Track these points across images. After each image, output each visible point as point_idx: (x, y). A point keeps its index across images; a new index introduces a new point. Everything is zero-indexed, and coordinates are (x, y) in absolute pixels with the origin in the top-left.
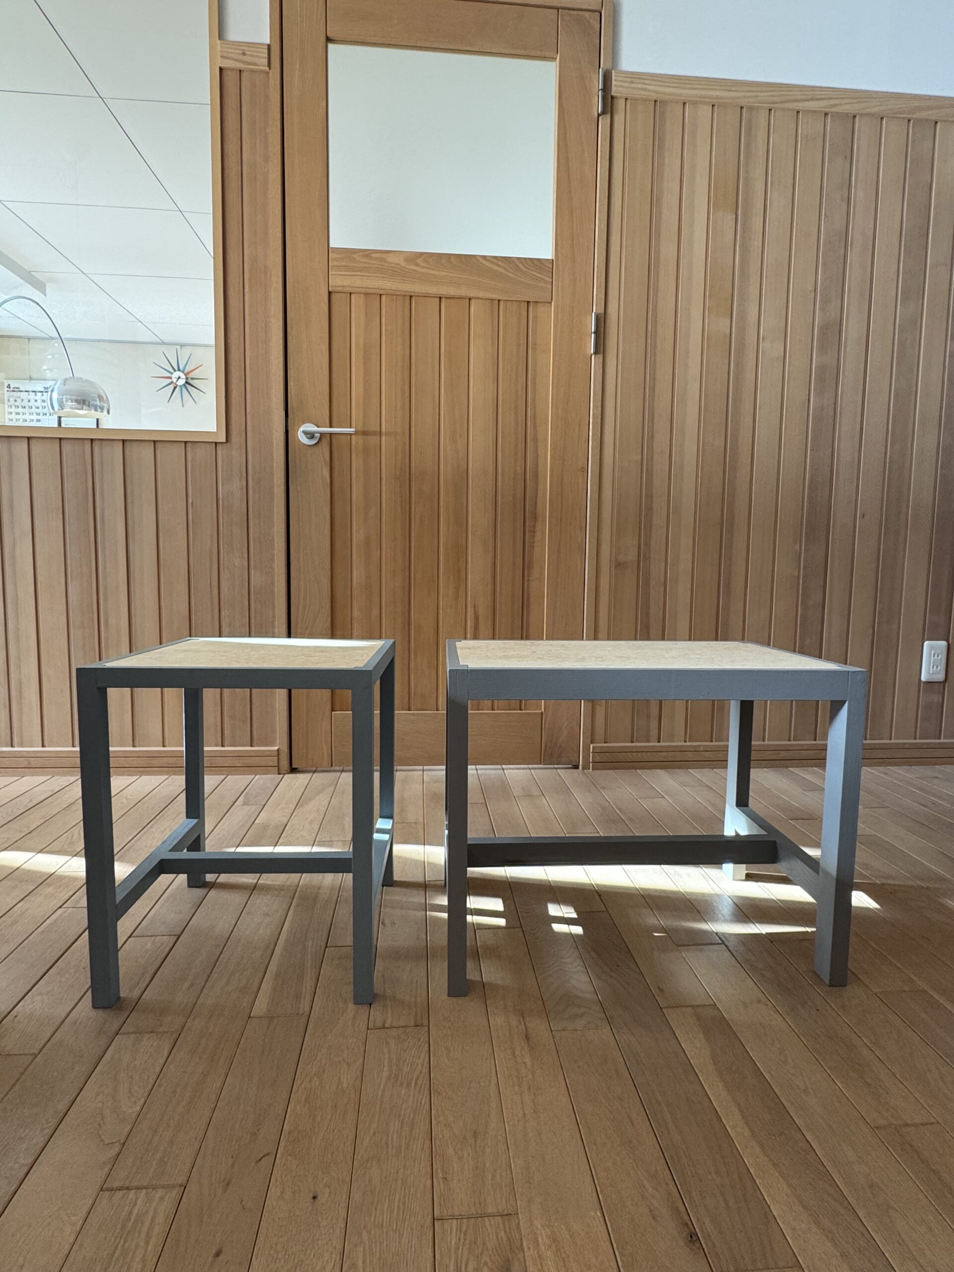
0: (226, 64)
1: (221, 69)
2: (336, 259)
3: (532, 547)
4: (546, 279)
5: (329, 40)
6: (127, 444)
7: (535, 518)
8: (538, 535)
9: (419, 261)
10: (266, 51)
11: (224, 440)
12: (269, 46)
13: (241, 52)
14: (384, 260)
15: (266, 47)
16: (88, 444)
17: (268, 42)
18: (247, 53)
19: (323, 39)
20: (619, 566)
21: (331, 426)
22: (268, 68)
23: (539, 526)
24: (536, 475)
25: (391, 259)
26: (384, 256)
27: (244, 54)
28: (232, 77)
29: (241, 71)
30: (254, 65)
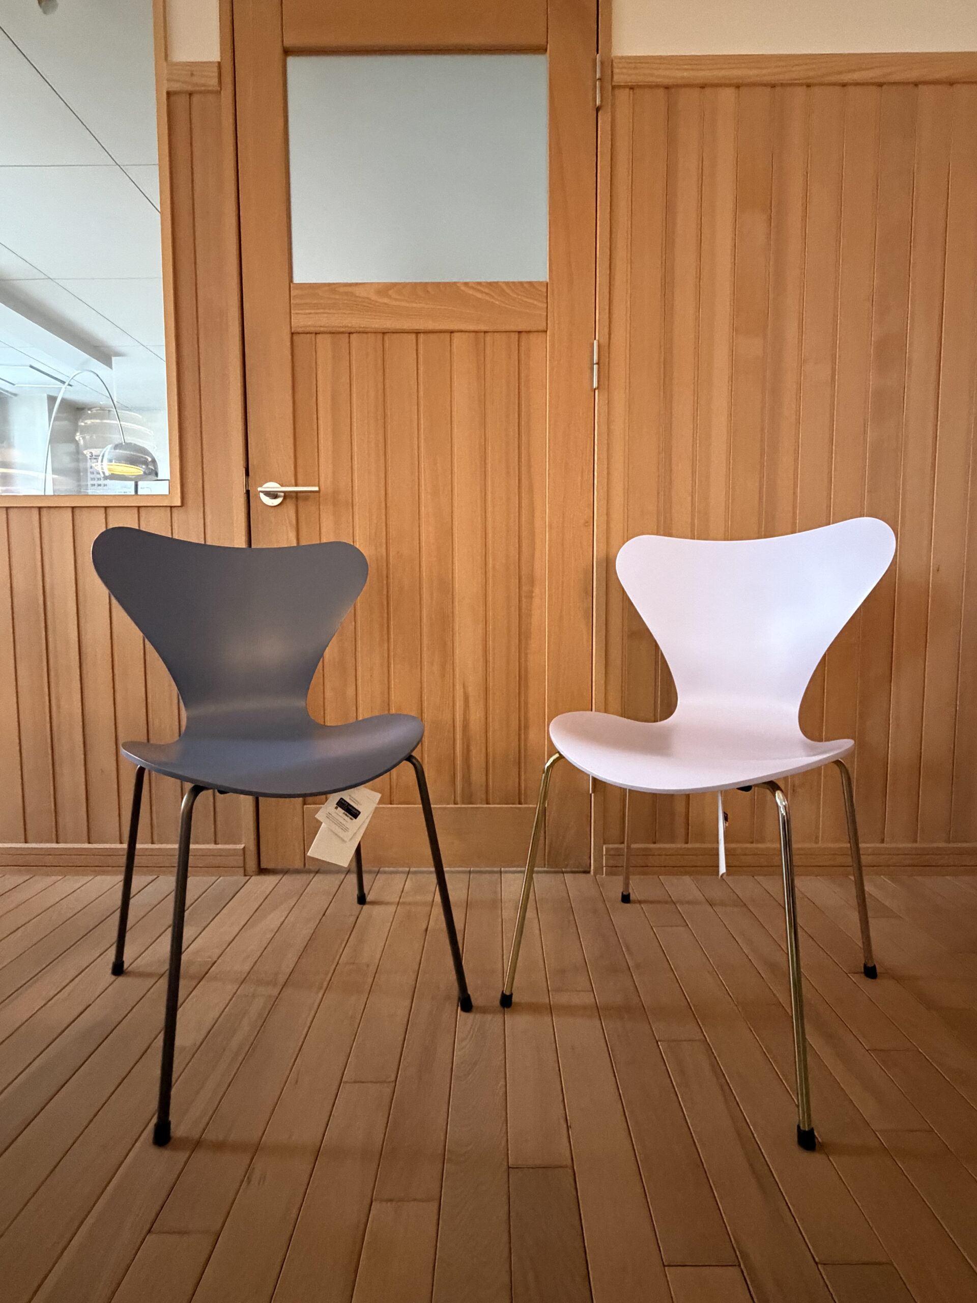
0: (176, 86)
1: (168, 93)
2: (300, 296)
3: (530, 616)
4: (540, 305)
5: (287, 52)
6: (77, 512)
7: (532, 581)
8: (536, 601)
9: (392, 292)
10: (217, 70)
11: (179, 504)
12: (219, 63)
13: (189, 73)
14: (352, 295)
15: (217, 65)
16: (36, 512)
17: (219, 60)
18: (195, 73)
19: (278, 51)
21: (296, 485)
22: (219, 89)
23: (537, 591)
24: (532, 531)
25: (358, 291)
26: (350, 289)
27: (192, 75)
28: (181, 102)
29: (191, 94)
30: (203, 85)
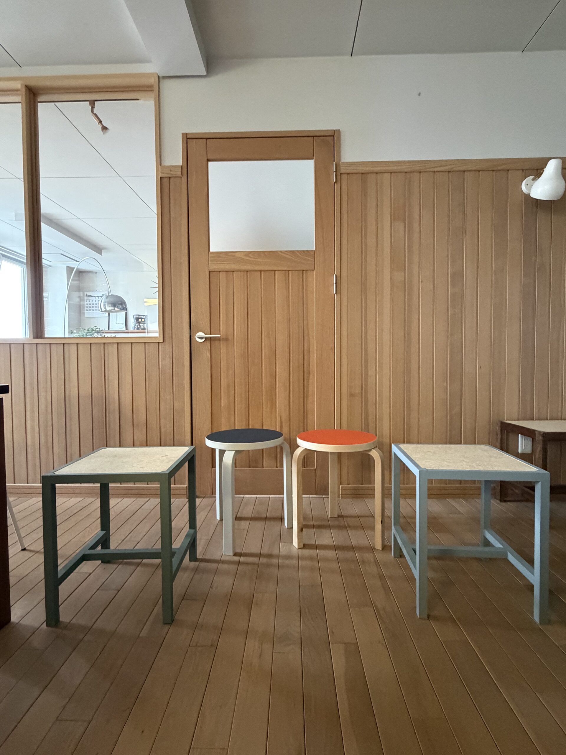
0: (163, 175)
1: (161, 178)
2: (213, 257)
3: (308, 387)
4: (311, 259)
5: (208, 160)
6: (119, 344)
7: (309, 372)
8: (311, 381)
9: (250, 255)
10: (180, 169)
11: (162, 341)
12: (182, 166)
13: (170, 170)
14: (234, 256)
15: (180, 167)
16: (102, 345)
17: (181, 164)
18: (172, 170)
19: (206, 160)
20: (352, 395)
21: (210, 334)
22: (181, 176)
23: (311, 376)
24: (309, 352)
25: (237, 255)
26: (234, 254)
27: (171, 171)
28: (166, 181)
29: (170, 178)
30: (175, 175)
